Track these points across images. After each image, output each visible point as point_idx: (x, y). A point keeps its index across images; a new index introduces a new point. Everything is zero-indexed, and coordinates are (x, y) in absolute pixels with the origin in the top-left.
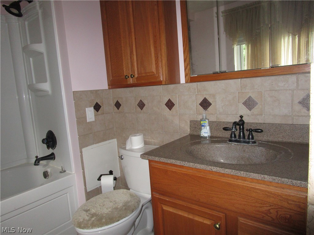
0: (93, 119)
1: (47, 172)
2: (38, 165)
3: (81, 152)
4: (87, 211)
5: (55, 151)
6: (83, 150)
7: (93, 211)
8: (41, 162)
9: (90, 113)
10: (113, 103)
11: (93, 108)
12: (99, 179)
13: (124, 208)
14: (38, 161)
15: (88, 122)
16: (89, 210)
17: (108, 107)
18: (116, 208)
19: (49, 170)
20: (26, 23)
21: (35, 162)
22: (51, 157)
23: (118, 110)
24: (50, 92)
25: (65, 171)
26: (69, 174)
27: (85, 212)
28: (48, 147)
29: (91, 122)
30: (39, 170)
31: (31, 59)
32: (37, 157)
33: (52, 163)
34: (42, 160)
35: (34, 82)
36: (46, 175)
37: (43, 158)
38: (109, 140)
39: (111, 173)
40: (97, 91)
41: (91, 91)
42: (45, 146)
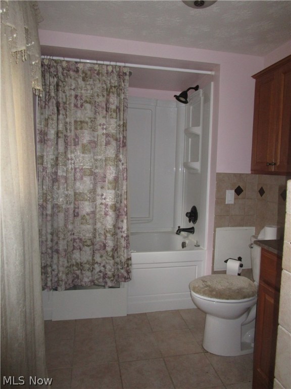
0: (232, 202)
1: (185, 243)
2: (179, 234)
3: (215, 231)
4: (204, 281)
5: (195, 226)
6: (217, 229)
7: (209, 283)
8: (182, 233)
9: (230, 196)
10: (257, 189)
11: (234, 191)
12: (226, 261)
13: (237, 291)
14: (180, 231)
15: (227, 204)
16: (206, 282)
17: (251, 192)
18: (230, 289)
19: (187, 242)
20: (191, 107)
21: (177, 232)
22: (191, 230)
23: (261, 196)
24: (199, 171)
25: (199, 246)
26: (201, 249)
27: (202, 282)
28: (190, 221)
29: (230, 204)
30: (179, 239)
31: (190, 139)
32: (179, 227)
33: (191, 236)
34: (183, 231)
35: (189, 161)
36: (184, 245)
37: (184, 230)
38: (246, 226)
39: (240, 259)
40: (241, 175)
41: (235, 175)
42: (188, 219)
